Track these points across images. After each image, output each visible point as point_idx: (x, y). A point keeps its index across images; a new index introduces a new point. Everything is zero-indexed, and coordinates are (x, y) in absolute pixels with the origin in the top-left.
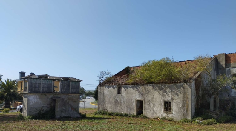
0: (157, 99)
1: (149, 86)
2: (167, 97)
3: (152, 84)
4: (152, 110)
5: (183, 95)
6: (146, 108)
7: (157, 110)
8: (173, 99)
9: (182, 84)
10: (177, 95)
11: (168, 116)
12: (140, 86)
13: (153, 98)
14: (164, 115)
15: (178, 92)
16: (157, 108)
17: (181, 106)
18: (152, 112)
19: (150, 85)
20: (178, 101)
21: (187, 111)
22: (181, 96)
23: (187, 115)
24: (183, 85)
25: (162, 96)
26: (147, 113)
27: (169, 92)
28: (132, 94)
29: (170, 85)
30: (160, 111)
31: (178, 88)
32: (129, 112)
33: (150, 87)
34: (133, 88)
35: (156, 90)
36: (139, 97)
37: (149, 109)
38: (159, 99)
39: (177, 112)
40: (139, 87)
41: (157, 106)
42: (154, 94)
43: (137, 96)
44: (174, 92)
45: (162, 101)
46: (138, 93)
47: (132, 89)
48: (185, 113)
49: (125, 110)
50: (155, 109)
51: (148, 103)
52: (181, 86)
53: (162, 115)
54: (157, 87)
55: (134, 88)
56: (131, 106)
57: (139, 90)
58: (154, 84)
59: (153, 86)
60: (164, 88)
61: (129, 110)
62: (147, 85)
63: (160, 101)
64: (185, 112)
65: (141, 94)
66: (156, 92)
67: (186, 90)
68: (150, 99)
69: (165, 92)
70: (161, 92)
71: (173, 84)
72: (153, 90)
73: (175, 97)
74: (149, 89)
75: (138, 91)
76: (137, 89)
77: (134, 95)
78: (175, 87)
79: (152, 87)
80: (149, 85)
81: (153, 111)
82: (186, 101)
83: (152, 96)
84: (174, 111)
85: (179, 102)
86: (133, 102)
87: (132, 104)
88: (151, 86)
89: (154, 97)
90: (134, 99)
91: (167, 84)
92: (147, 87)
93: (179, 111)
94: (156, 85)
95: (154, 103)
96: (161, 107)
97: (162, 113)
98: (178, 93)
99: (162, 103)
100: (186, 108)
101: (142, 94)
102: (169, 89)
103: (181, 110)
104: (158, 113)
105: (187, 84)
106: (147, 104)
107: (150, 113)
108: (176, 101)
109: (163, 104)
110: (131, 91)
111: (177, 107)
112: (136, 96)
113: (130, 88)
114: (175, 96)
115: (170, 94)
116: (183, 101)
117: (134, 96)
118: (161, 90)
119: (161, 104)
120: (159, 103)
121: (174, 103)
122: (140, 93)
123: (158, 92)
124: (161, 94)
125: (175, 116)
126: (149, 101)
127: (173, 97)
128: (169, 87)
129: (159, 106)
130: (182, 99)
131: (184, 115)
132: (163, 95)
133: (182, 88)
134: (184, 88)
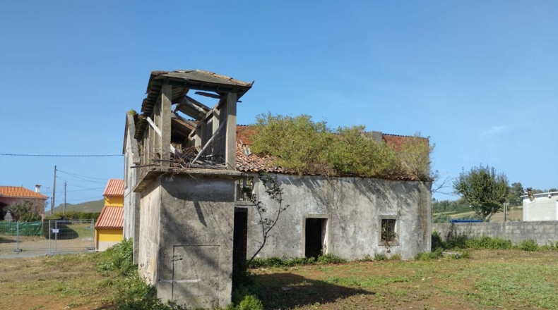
0: (365, 214)
1: (344, 183)
2: (388, 209)
3: (353, 178)
4: (351, 240)
5: (419, 204)
6: (335, 237)
7: (364, 240)
8: (400, 214)
9: (416, 183)
10: (408, 205)
11: (389, 252)
12: (319, 181)
13: (355, 211)
14: (381, 250)
15: (409, 198)
16: (365, 236)
17: (413, 227)
18: (353, 245)
19: (348, 179)
20: (409, 217)
21: (424, 238)
22: (415, 207)
23: (425, 245)
24: (418, 185)
25: (377, 208)
26: (340, 248)
27: (393, 199)
28: (295, 202)
29: (394, 183)
30: (371, 242)
31: (409, 190)
32: (283, 253)
33: (347, 186)
34: (297, 183)
35: (362, 192)
36: (316, 209)
37: (344, 240)
38: (369, 214)
39: (407, 242)
40: (317, 183)
41: (365, 230)
42: (357, 201)
43: (309, 206)
44: (402, 198)
45: (376, 217)
46: (312, 198)
47: (293, 188)
48: (421, 241)
49: (270, 246)
50: (360, 239)
51: (343, 225)
52: (415, 186)
53: (375, 250)
54: (365, 185)
55: (301, 185)
56: (289, 236)
57: (317, 189)
58: (357, 179)
59: (355, 182)
60: (381, 189)
61: (282, 247)
62: (339, 178)
63: (373, 219)
64: (420, 239)
65: (322, 200)
66: (362, 196)
67: (423, 194)
68: (347, 213)
69: (385, 197)
70: (374, 197)
71: (399, 182)
72: (355, 192)
73: (405, 209)
74: (344, 189)
75: (314, 192)
76: (310, 186)
77: (299, 204)
78: (404, 188)
79: (351, 185)
80: (344, 179)
81: (355, 245)
82: (423, 217)
83: (351, 208)
84: (400, 239)
85: (411, 219)
86: (297, 223)
87: (295, 229)
88: (349, 182)
89: (358, 210)
90: (301, 215)
91: (389, 181)
92: (339, 184)
93: (410, 239)
94: (362, 180)
95: (356, 223)
96: (373, 233)
97: (377, 245)
98: (409, 201)
99: (377, 223)
100: (422, 231)
101: (326, 202)
102: (391, 192)
103: (413, 236)
104: (366, 246)
105: (424, 183)
106: (338, 226)
107: (346, 248)
108: (406, 217)
109: (379, 225)
110: (289, 191)
111: (407, 231)
112: (306, 205)
113: (288, 183)
114: (404, 207)
115: (394, 203)
116: (419, 216)
117: (299, 206)
118: (374, 193)
119: (375, 225)
120: (369, 224)
121: (401, 222)
122: (320, 198)
123: (369, 198)
124: (375, 201)
125: (402, 249)
126: (343, 219)
127: (400, 208)
128: (393, 188)
129: (370, 229)
130: (416, 214)
131: (418, 245)
132: (378, 205)
133: (416, 191)
134: (419, 191)
